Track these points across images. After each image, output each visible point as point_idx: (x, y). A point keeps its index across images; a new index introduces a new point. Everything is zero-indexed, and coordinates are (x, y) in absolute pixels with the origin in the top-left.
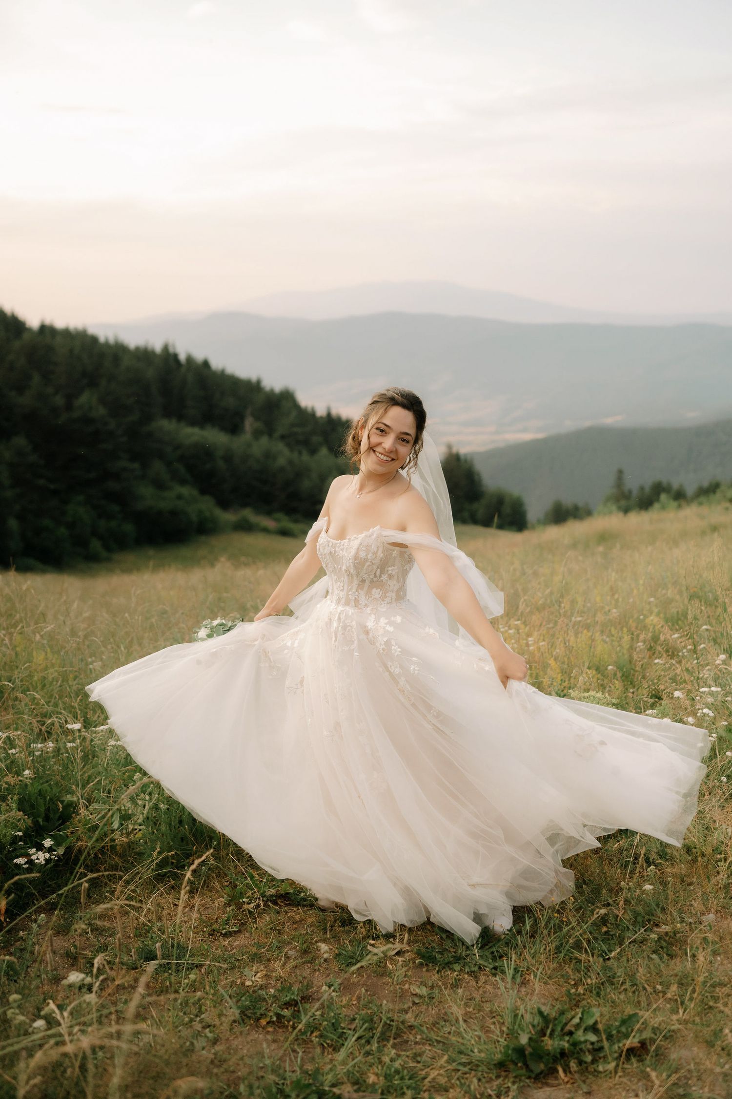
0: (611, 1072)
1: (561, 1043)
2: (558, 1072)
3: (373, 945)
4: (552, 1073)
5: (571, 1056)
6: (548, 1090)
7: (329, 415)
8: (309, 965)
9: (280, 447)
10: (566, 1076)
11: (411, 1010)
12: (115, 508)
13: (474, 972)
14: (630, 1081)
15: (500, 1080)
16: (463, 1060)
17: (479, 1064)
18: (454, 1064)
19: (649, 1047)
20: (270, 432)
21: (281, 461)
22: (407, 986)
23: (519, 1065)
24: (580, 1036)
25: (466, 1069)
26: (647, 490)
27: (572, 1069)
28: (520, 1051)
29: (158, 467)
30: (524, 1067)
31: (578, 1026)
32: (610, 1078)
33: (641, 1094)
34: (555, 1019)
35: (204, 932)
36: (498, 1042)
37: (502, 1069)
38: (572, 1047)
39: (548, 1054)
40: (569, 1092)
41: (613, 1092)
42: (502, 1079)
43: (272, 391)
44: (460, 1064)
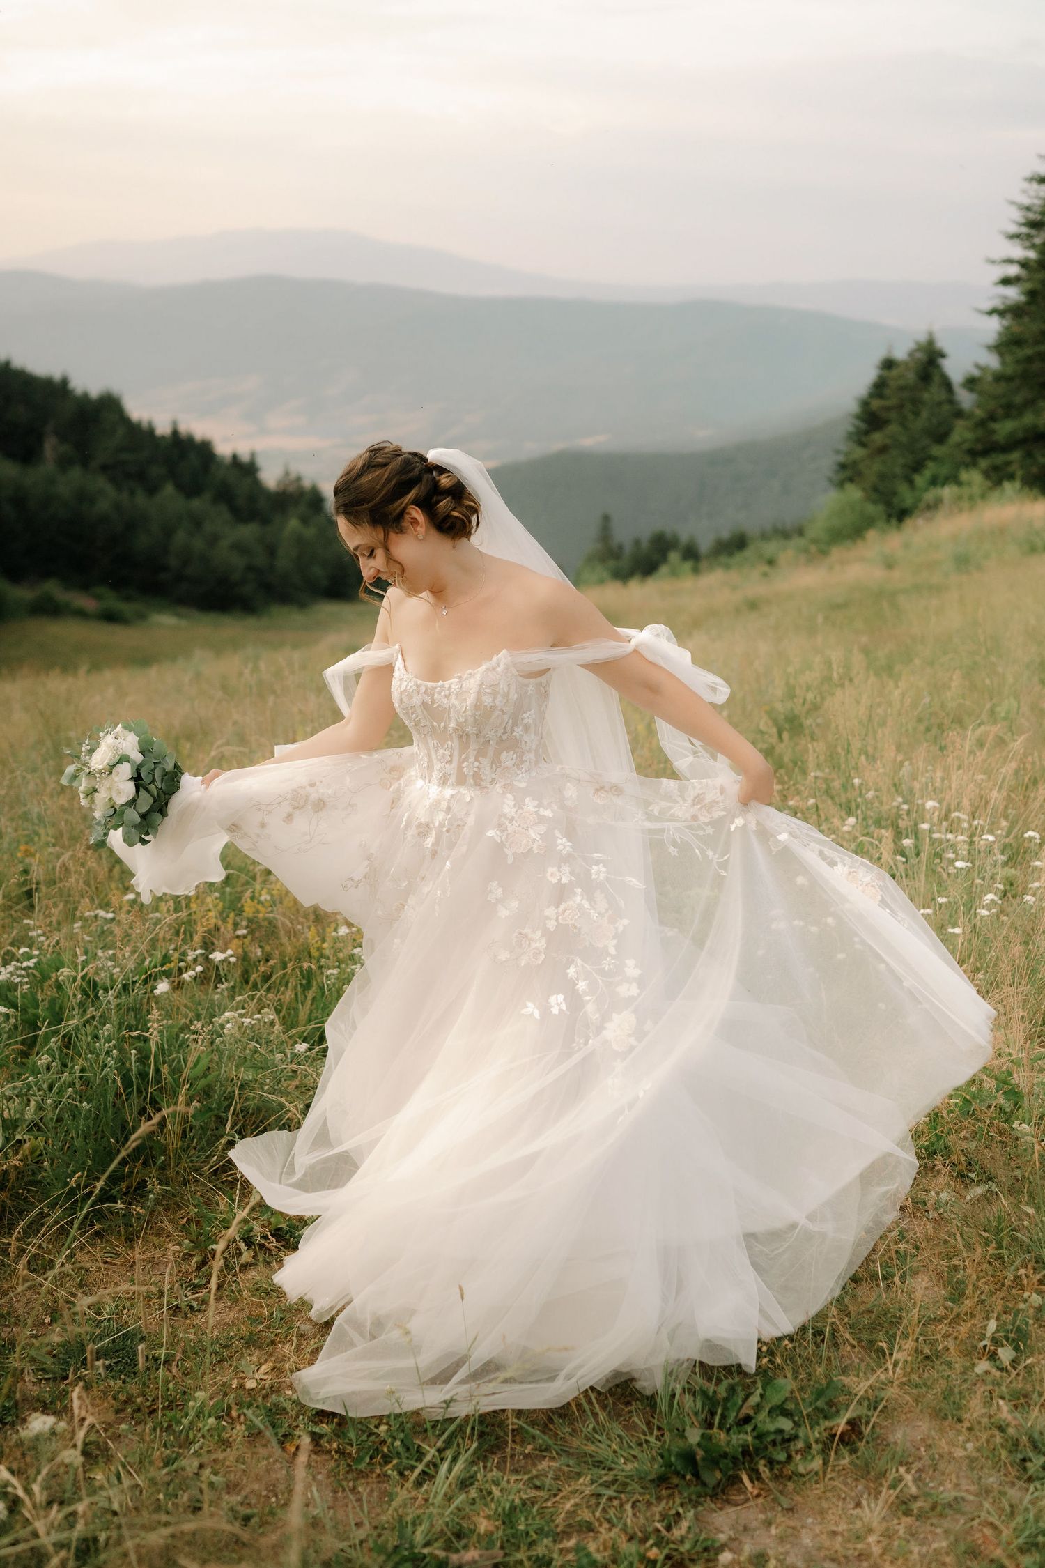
0: (816, 1473)
1: (742, 1436)
2: (742, 1482)
4: (733, 1484)
5: (757, 1455)
6: (731, 1510)
7: (175, 433)
9: (100, 483)
10: (753, 1487)
14: (846, 1484)
15: (663, 1503)
16: (605, 1478)
17: (628, 1481)
18: (593, 1486)
19: (863, 1428)
20: (85, 462)
21: (103, 506)
23: (688, 1477)
24: (766, 1423)
25: (610, 1492)
26: (645, 544)
27: (764, 1476)
28: (688, 1457)
30: (694, 1480)
31: (758, 1408)
32: (817, 1482)
33: (864, 1502)
34: (727, 1399)
36: (647, 1441)
37: (664, 1485)
38: (757, 1442)
39: (725, 1455)
40: (764, 1510)
41: (825, 1505)
42: (665, 1501)
43: (86, 396)
44: (601, 1485)
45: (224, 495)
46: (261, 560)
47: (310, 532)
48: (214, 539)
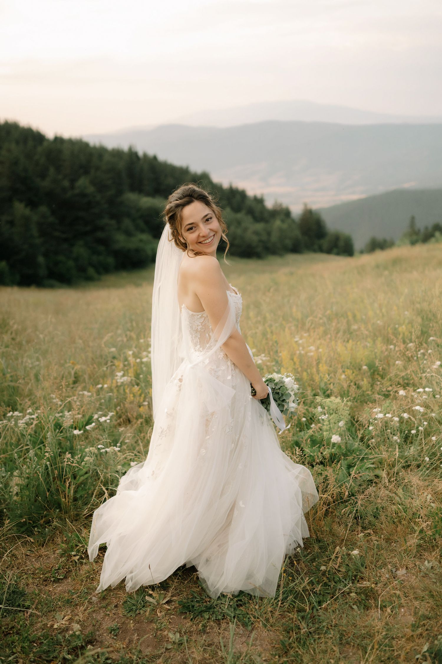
3: (151, 595)
7: (231, 187)
8: (104, 609)
11: (163, 655)
12: (101, 248)
13: (219, 620)
22: (166, 633)
26: (430, 229)
29: (127, 222)
35: (40, 578)
43: (195, 173)
45: (251, 212)
46: (264, 237)
47: (285, 226)
48: (246, 230)
